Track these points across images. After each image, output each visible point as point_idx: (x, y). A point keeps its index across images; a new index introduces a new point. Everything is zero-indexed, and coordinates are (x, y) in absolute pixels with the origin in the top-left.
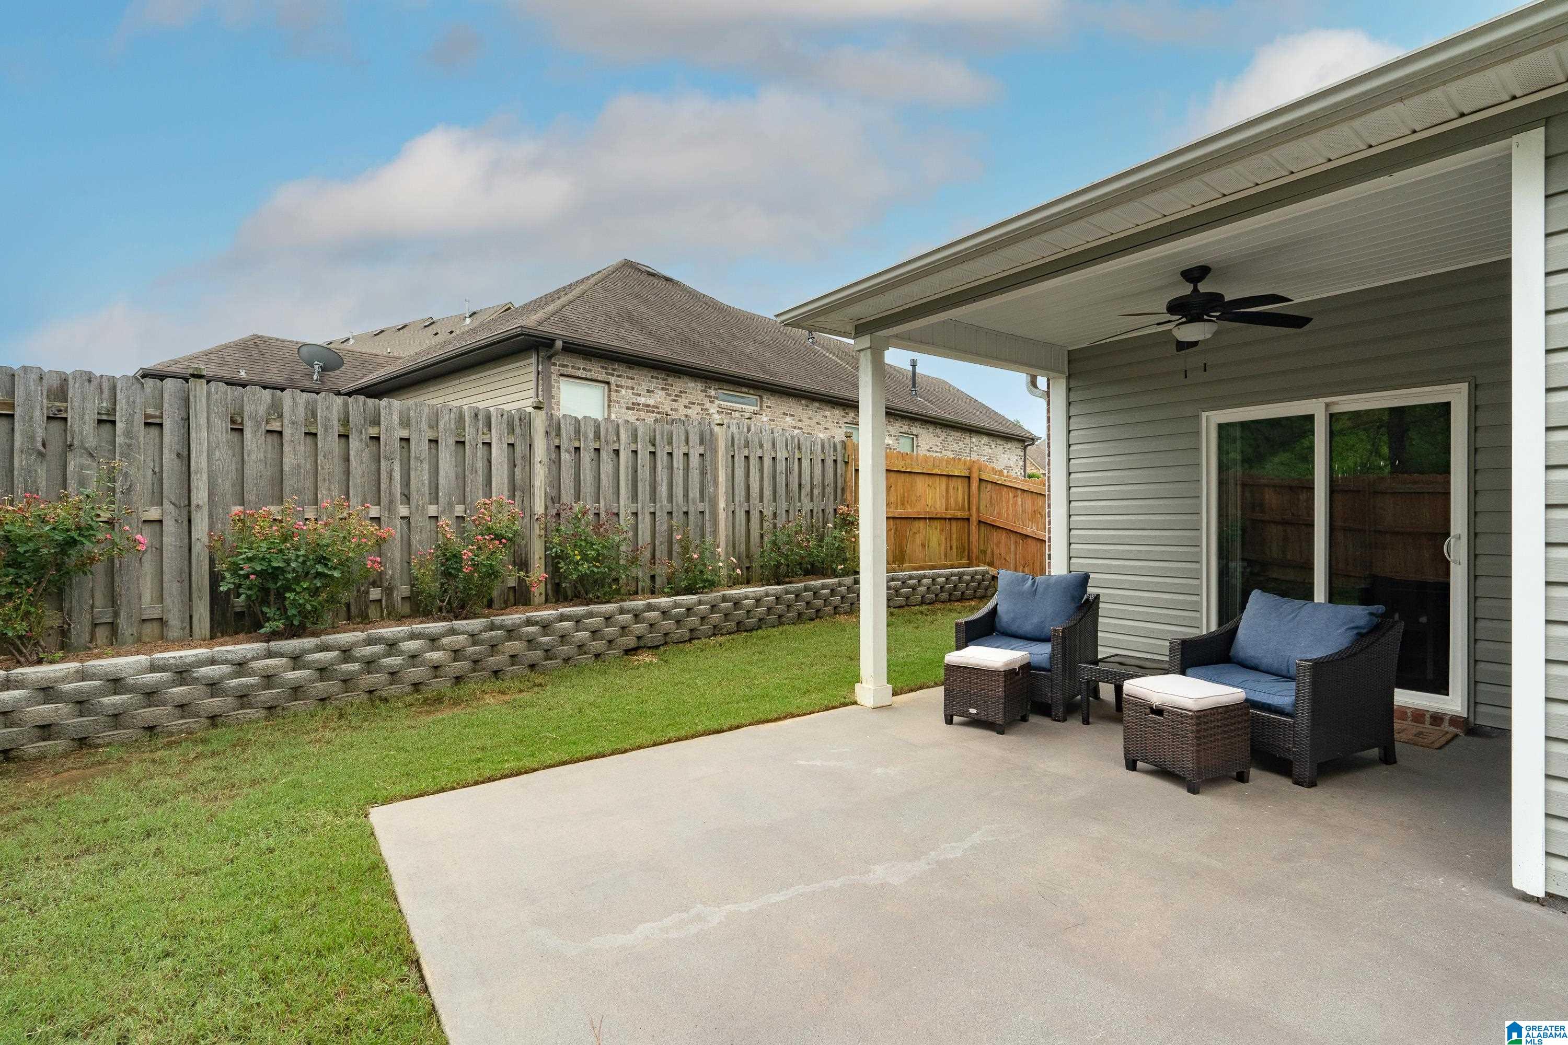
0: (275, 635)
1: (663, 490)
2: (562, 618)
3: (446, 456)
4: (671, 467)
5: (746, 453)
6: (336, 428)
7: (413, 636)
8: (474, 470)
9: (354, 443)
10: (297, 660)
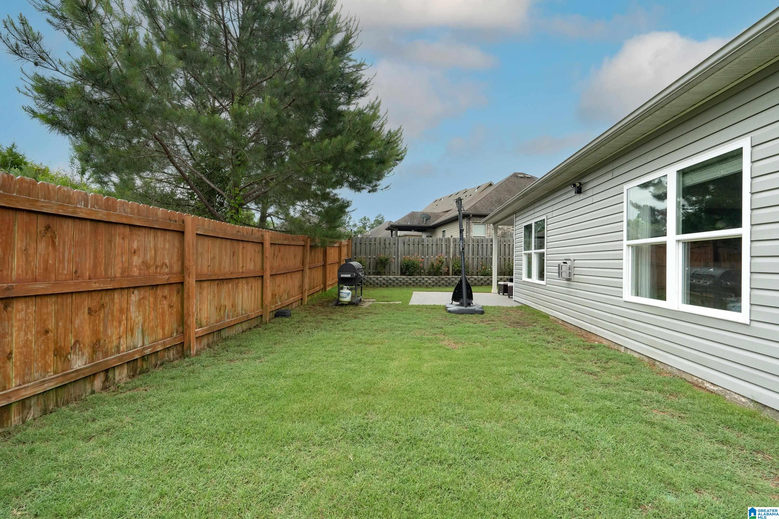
0: (408, 275)
1: (480, 253)
2: (453, 278)
3: (434, 247)
4: (482, 248)
5: (505, 243)
6: (417, 243)
7: (427, 278)
8: (439, 249)
9: (420, 245)
10: (410, 279)
